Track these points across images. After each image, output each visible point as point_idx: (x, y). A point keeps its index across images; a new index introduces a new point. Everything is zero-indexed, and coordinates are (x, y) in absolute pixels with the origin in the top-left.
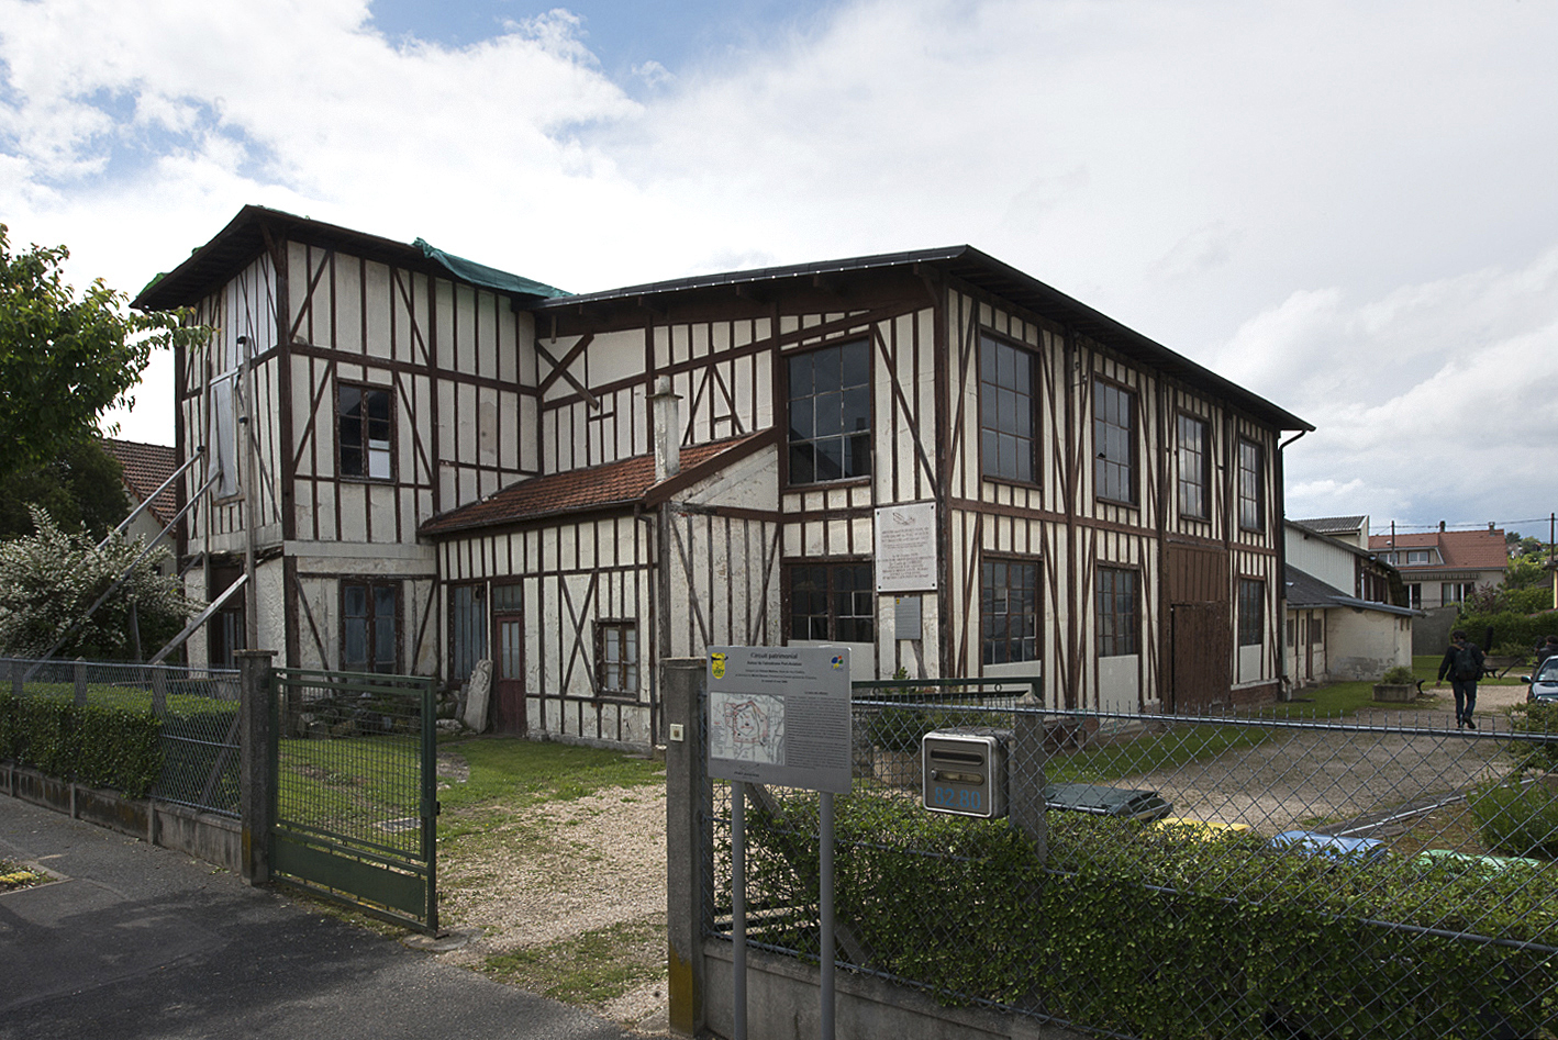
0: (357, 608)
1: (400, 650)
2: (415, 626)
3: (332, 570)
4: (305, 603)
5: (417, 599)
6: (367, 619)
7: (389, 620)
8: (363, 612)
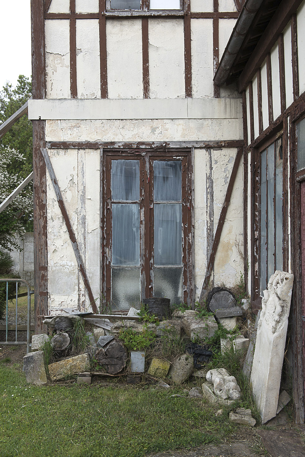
0: (128, 190)
1: (189, 249)
2: (211, 214)
3: (92, 138)
4: (55, 182)
5: (214, 177)
6: (142, 204)
7: (173, 206)
8: (136, 195)
